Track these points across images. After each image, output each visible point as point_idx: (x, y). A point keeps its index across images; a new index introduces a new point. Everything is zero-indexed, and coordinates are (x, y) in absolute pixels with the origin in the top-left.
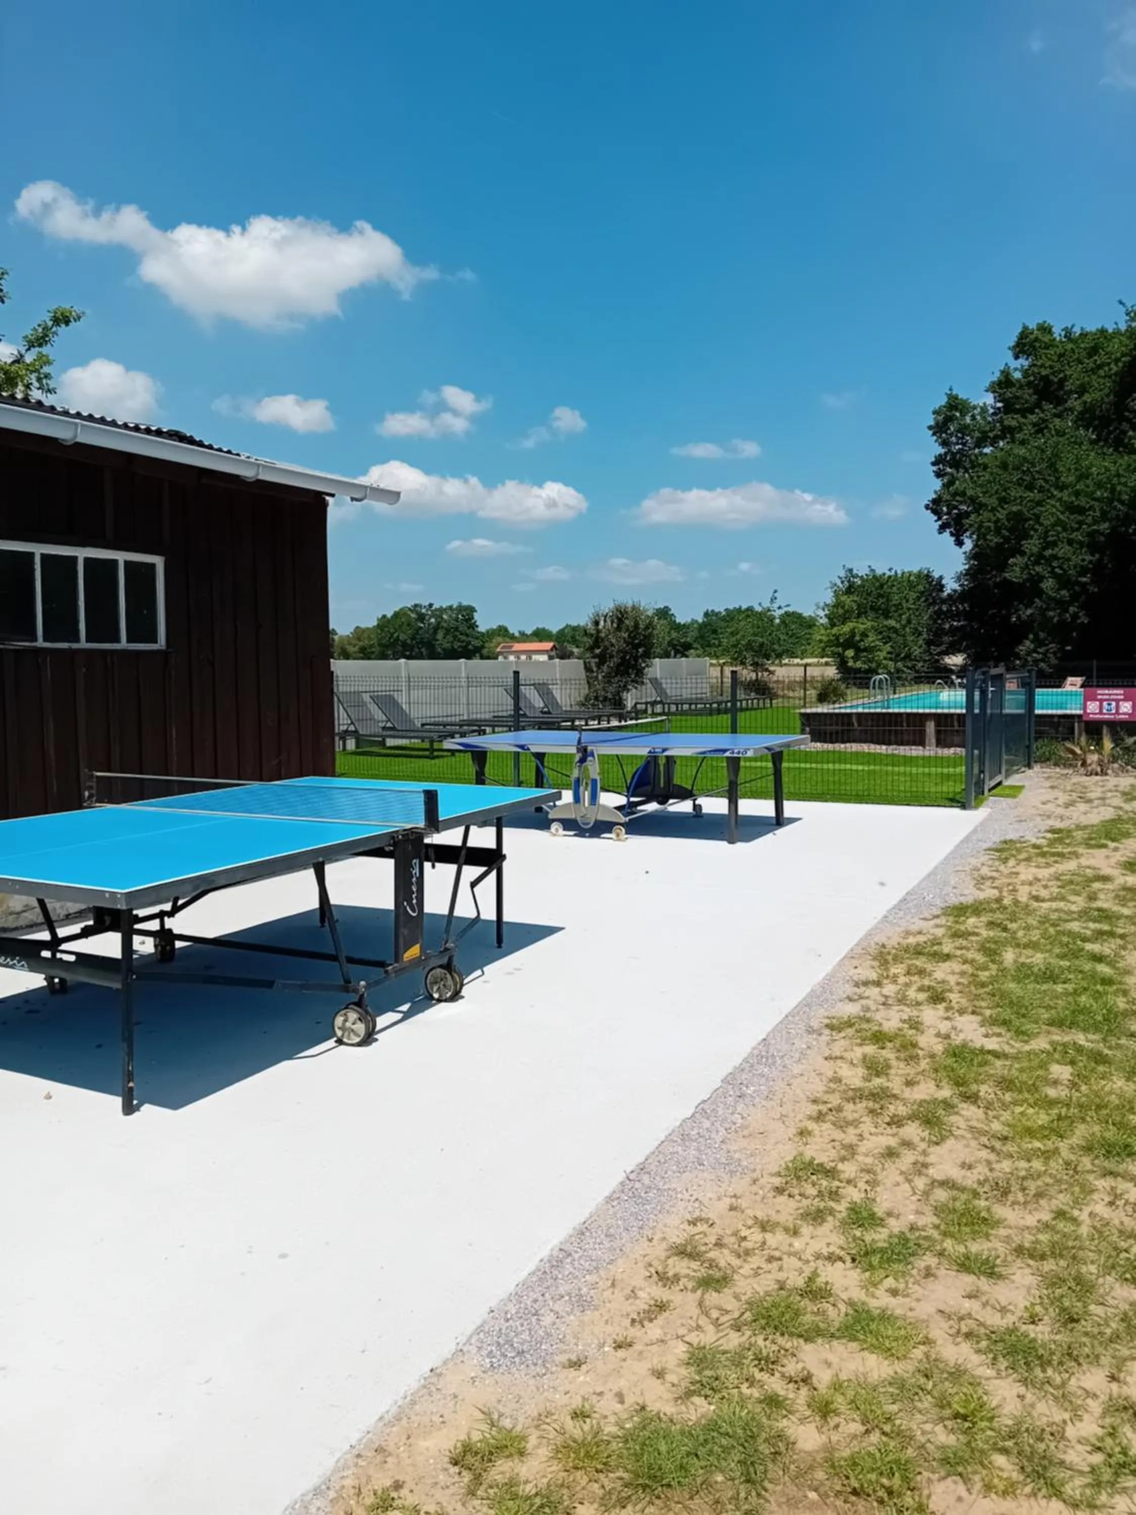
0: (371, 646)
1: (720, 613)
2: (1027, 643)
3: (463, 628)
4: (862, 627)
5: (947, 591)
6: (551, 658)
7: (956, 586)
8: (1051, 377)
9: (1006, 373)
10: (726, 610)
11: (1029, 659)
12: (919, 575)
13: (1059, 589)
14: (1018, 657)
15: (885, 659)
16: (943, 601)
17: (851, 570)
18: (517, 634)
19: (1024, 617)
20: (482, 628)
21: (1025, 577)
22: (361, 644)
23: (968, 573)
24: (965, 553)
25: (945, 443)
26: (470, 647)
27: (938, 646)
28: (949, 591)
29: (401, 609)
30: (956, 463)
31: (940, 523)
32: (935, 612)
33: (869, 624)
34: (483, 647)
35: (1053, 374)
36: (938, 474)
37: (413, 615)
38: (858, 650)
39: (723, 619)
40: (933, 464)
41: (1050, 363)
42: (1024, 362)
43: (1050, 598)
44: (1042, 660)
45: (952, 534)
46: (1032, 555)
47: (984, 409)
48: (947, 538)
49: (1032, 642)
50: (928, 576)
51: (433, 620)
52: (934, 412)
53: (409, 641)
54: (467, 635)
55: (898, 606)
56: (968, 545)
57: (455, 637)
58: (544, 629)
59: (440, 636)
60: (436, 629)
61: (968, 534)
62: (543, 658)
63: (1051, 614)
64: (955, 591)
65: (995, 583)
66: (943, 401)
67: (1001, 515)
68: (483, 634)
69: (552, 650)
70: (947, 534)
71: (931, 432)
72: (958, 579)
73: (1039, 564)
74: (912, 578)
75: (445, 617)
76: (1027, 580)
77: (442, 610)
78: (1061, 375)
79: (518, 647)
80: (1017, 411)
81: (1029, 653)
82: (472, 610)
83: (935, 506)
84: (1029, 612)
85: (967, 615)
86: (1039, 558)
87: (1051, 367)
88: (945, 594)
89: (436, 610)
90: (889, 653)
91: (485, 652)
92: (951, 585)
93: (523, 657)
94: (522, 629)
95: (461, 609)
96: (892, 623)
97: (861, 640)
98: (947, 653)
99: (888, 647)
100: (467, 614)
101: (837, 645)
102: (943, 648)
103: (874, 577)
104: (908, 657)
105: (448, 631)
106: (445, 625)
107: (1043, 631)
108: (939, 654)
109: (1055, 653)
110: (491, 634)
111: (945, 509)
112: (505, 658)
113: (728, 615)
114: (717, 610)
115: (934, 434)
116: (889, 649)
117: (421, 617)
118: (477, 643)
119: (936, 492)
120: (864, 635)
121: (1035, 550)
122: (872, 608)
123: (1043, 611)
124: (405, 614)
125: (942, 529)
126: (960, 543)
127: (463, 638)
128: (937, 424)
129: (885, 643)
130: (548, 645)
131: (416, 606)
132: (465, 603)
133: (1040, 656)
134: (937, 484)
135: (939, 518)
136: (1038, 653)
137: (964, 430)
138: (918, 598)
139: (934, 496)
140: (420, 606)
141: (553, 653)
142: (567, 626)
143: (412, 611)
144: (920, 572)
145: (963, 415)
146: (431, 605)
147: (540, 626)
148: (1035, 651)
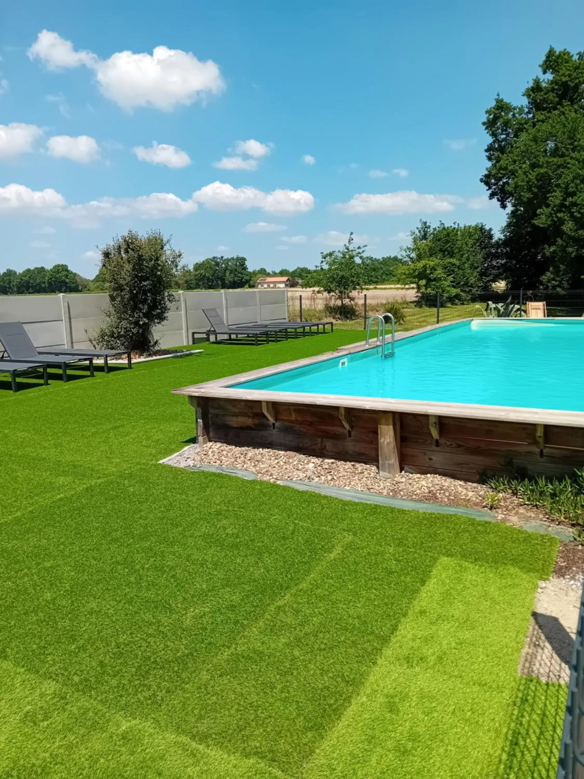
0: (191, 280)
1: (379, 260)
2: (548, 274)
3: (239, 269)
4: (432, 264)
5: (495, 238)
6: (286, 285)
7: (502, 237)
8: (569, 83)
9: (537, 82)
10: (383, 258)
11: (550, 285)
12: (476, 228)
13: (576, 230)
14: (542, 283)
15: (448, 286)
16: (493, 246)
17: (425, 223)
18: (271, 273)
19: (548, 254)
20: (250, 269)
21: (549, 223)
22: (185, 279)
23: (509, 225)
24: (508, 214)
25: (494, 135)
26: (243, 280)
27: (488, 276)
28: (496, 239)
29: (207, 260)
30: (502, 150)
31: (490, 192)
32: (486, 254)
33: (437, 261)
34: (250, 280)
35: (571, 81)
36: (489, 158)
37: (213, 263)
38: (429, 280)
39: (381, 263)
40: (486, 151)
41: (568, 72)
42: (549, 76)
43: (570, 237)
44: (559, 286)
45: (498, 200)
46: (555, 206)
47: (521, 109)
48: (495, 202)
49: (552, 273)
50: (482, 229)
51: (223, 265)
52: (487, 112)
53: (211, 277)
54: (242, 274)
55: (460, 249)
56: (510, 208)
57: (235, 275)
58: (286, 270)
59: (228, 273)
60: (226, 269)
61: (509, 200)
62: (282, 285)
63: (570, 249)
64: (500, 239)
65: (527, 232)
66: (493, 104)
67: (532, 176)
68: (250, 273)
69: (287, 281)
70: (495, 200)
71: (484, 127)
72: (503, 231)
73: (560, 211)
74: (471, 230)
75: (230, 263)
76: (550, 226)
77: (228, 260)
78: (577, 81)
79: (269, 279)
80: (545, 109)
81: (549, 281)
82: (244, 259)
83: (486, 180)
84: (552, 249)
85: (507, 256)
86: (562, 207)
87: (570, 75)
88: (494, 241)
89: (225, 260)
90: (451, 282)
91: (251, 282)
92: (498, 235)
93: (272, 285)
94: (274, 270)
95: (238, 259)
96: (454, 261)
97: (431, 273)
98: (494, 281)
99: (450, 278)
100: (242, 262)
101: (414, 277)
102: (491, 277)
103: (444, 228)
104: (466, 284)
105: (231, 272)
106: (230, 268)
107: (563, 264)
108: (489, 281)
109: (567, 281)
110: (255, 273)
111: (493, 181)
112: (262, 286)
113: (384, 261)
114: (378, 258)
115: (486, 129)
116: (452, 279)
117: (217, 264)
118: (247, 278)
119: (487, 169)
120: (433, 269)
121: (558, 202)
122: (441, 250)
123: (563, 249)
124: (208, 262)
125: (492, 196)
126: (504, 206)
127: (239, 275)
128: (488, 120)
129: (448, 275)
130: (285, 279)
131: (214, 258)
132: (241, 256)
133: (557, 283)
134: (489, 164)
135: (490, 188)
136: (556, 281)
137: (507, 124)
138: (475, 244)
139: (486, 173)
140: (217, 258)
141: (288, 283)
142: (298, 268)
143: (212, 261)
144: (476, 226)
145: (507, 114)
146: (222, 257)
147: (284, 268)
148: (553, 279)
